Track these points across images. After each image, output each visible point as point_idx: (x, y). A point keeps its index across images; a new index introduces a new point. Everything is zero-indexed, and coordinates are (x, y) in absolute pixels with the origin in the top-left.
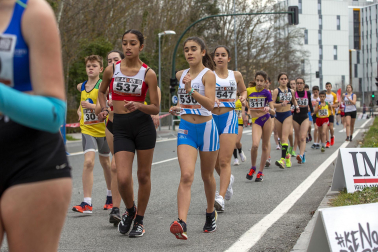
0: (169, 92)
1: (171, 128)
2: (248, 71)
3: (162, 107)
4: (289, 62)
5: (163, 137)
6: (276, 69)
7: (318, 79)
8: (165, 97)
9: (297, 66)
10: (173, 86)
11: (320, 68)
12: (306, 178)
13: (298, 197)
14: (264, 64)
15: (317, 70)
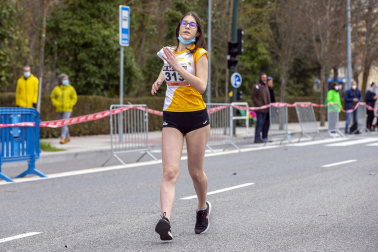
1: (230, 130)
2: (370, 30)
3: (213, 93)
5: (214, 147)
8: (218, 74)
10: (233, 55)
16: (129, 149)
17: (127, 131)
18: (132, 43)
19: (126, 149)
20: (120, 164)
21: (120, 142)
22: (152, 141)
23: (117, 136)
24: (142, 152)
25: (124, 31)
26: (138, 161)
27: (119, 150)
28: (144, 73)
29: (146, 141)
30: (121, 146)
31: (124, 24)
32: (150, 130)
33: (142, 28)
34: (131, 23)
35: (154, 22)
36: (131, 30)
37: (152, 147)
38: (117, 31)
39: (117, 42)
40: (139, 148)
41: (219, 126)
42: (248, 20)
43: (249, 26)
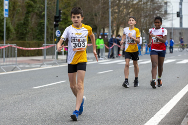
0: (53, 27)
1: (55, 57)
2: (119, 11)
3: (47, 39)
4: (154, 4)
5: (48, 64)
6: (143, 9)
7: (179, 18)
8: (50, 30)
9: (160, 7)
10: (57, 22)
11: (181, 9)
12: (168, 101)
13: (162, 117)
14: (133, 5)
15: (178, 11)
16: (8, 65)
17: (7, 57)
18: (9, 16)
19: (6, 65)
20: (4, 72)
21: (4, 62)
22: (19, 61)
23: (3, 59)
24: (14, 66)
25: (6, 10)
26: (12, 71)
27: (3, 65)
28: (15, 30)
29: (16, 61)
30: (4, 64)
31: (6, 7)
32: (18, 56)
33: (14, 9)
34: (9, 7)
35: (20, 6)
36: (9, 10)
37: (19, 64)
38: (3, 10)
39: (3, 15)
40: (13, 64)
41: (50, 55)
42: (63, 6)
43: (64, 8)
